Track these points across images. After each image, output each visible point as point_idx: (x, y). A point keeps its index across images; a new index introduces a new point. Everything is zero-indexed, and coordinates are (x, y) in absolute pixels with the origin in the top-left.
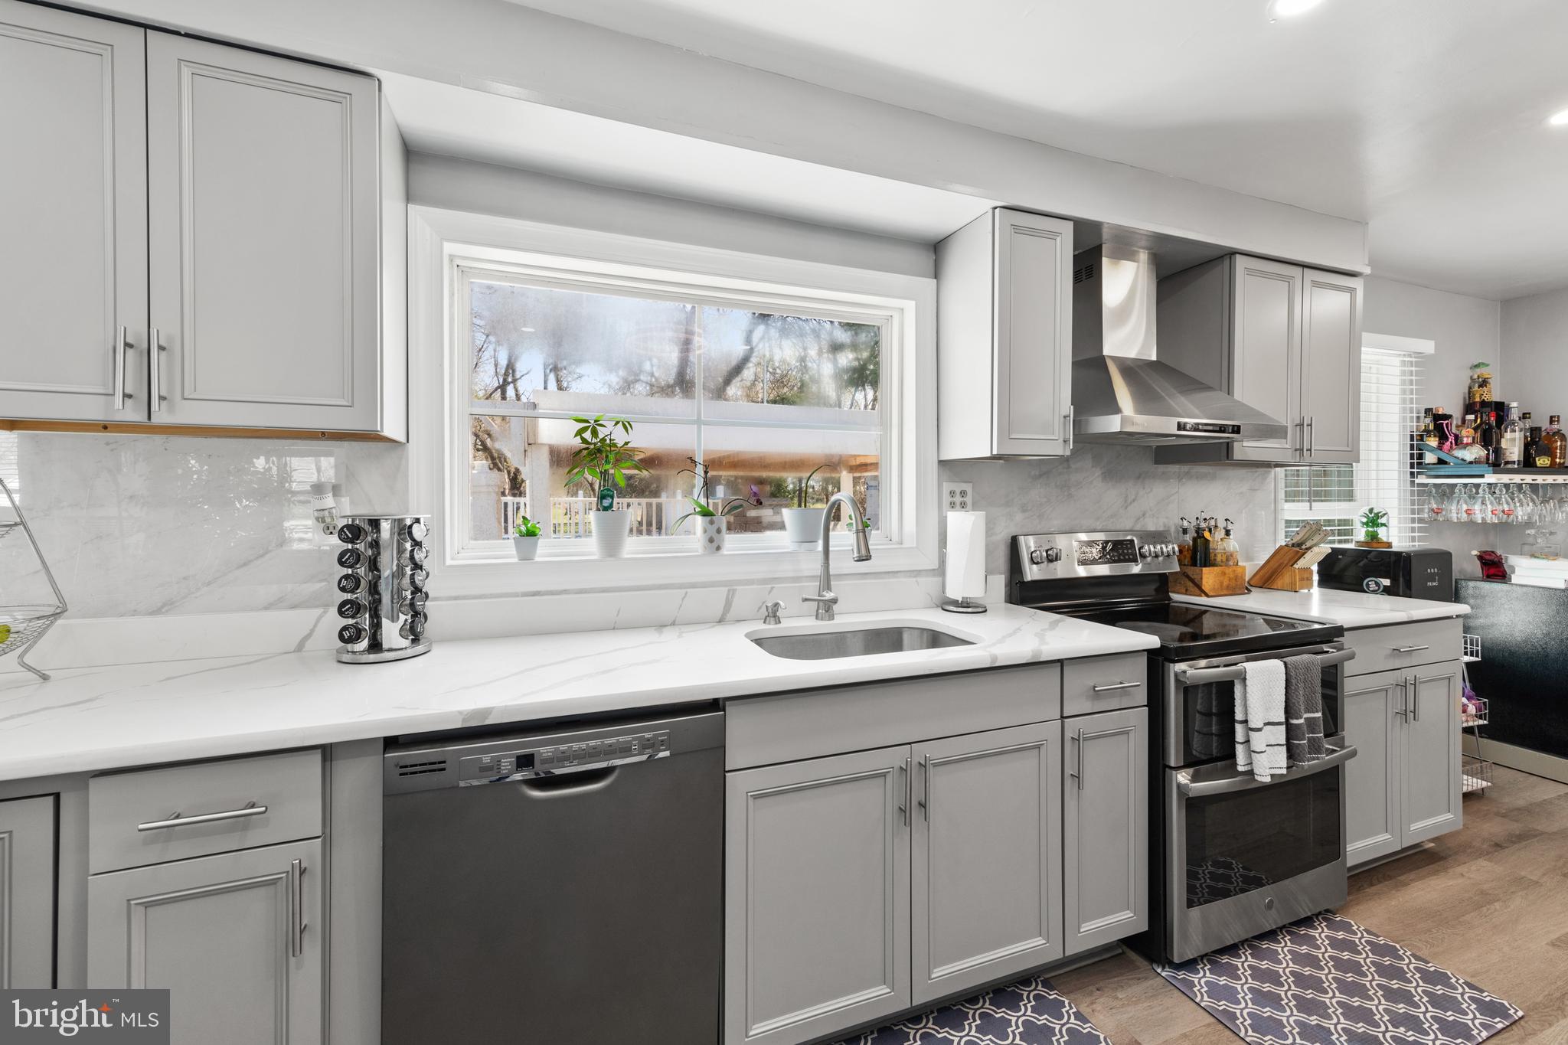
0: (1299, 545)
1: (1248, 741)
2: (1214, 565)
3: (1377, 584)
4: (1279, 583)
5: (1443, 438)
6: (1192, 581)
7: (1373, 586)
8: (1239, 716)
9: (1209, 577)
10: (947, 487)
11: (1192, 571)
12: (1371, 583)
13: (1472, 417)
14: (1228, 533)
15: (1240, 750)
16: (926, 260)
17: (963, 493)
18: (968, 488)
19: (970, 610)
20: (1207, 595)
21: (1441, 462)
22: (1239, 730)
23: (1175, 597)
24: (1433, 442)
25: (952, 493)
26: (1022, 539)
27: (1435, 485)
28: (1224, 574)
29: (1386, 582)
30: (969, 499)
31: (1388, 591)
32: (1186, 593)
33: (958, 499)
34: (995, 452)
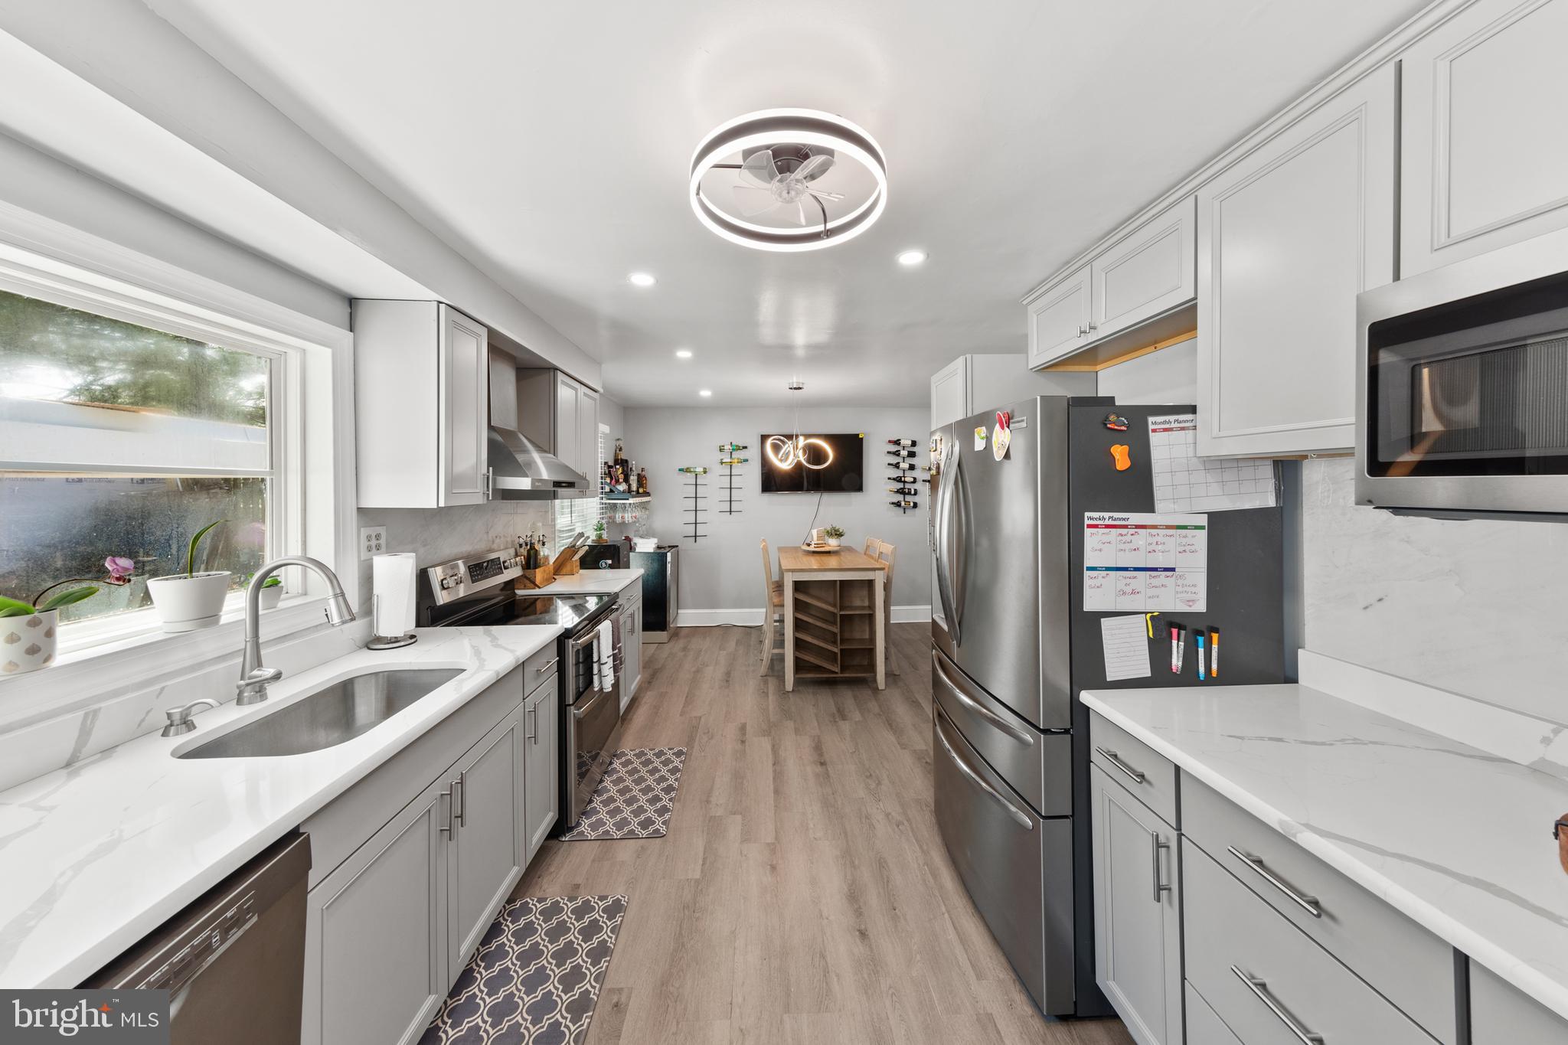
0: (574, 546)
1: (600, 671)
2: (540, 567)
3: (606, 564)
4: (564, 571)
5: (611, 479)
6: (529, 579)
7: (604, 565)
8: (595, 659)
9: (539, 575)
10: (364, 532)
11: (529, 572)
12: (603, 563)
13: (618, 467)
14: (544, 544)
15: (596, 679)
16: (342, 310)
17: (378, 537)
18: (382, 530)
19: (402, 643)
20: (539, 588)
21: (611, 491)
22: (595, 666)
23: (519, 592)
24: (608, 480)
25: (369, 538)
26: (430, 570)
27: (609, 504)
28: (545, 571)
29: (610, 562)
30: (383, 541)
31: (611, 567)
32: (525, 588)
33: (374, 542)
34: (442, 504)
